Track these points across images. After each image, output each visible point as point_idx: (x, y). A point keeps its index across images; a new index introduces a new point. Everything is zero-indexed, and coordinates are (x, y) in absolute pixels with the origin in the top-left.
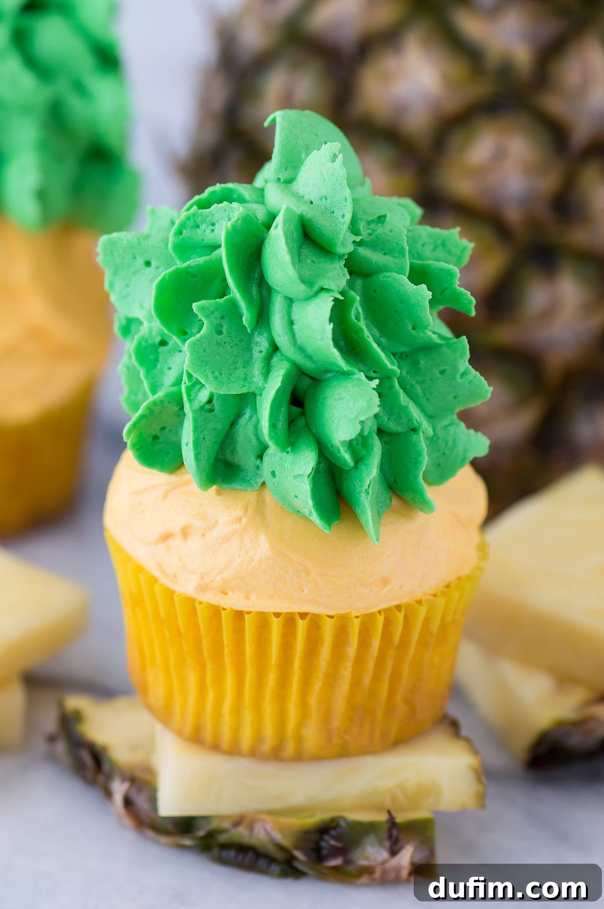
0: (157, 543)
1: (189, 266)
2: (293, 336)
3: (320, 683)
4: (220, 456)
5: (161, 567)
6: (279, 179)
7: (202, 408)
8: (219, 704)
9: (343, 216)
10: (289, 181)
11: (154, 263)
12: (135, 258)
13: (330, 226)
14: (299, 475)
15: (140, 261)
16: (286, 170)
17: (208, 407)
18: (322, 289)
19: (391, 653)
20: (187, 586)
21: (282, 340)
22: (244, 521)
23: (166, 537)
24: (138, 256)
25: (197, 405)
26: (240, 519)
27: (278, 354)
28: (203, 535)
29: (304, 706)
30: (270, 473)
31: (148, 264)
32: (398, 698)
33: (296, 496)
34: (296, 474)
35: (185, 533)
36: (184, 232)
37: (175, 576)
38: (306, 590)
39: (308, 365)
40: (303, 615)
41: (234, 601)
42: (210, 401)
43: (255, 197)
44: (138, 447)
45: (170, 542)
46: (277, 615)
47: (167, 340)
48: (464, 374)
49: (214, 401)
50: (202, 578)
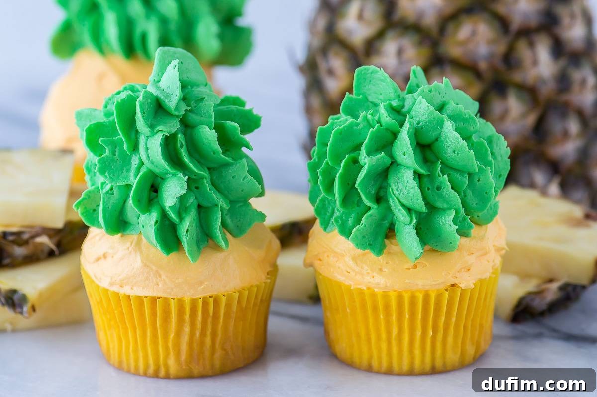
0: (94, 262)
2: (148, 156)
3: (173, 335)
4: (121, 219)
7: (107, 192)
16: (158, 75)
17: (111, 192)
18: (159, 131)
19: (210, 320)
20: (105, 283)
21: (144, 158)
22: (130, 249)
23: (97, 259)
25: (104, 191)
26: (128, 248)
27: (144, 166)
28: (113, 257)
29: (166, 348)
30: (142, 226)
32: (217, 346)
34: (150, 225)
35: (105, 256)
36: (108, 106)
37: (101, 279)
38: (160, 285)
39: (157, 170)
40: (159, 298)
41: (127, 290)
42: (112, 189)
44: (84, 215)
45: (99, 262)
46: (146, 297)
48: (244, 178)
49: (114, 189)
50: (112, 279)
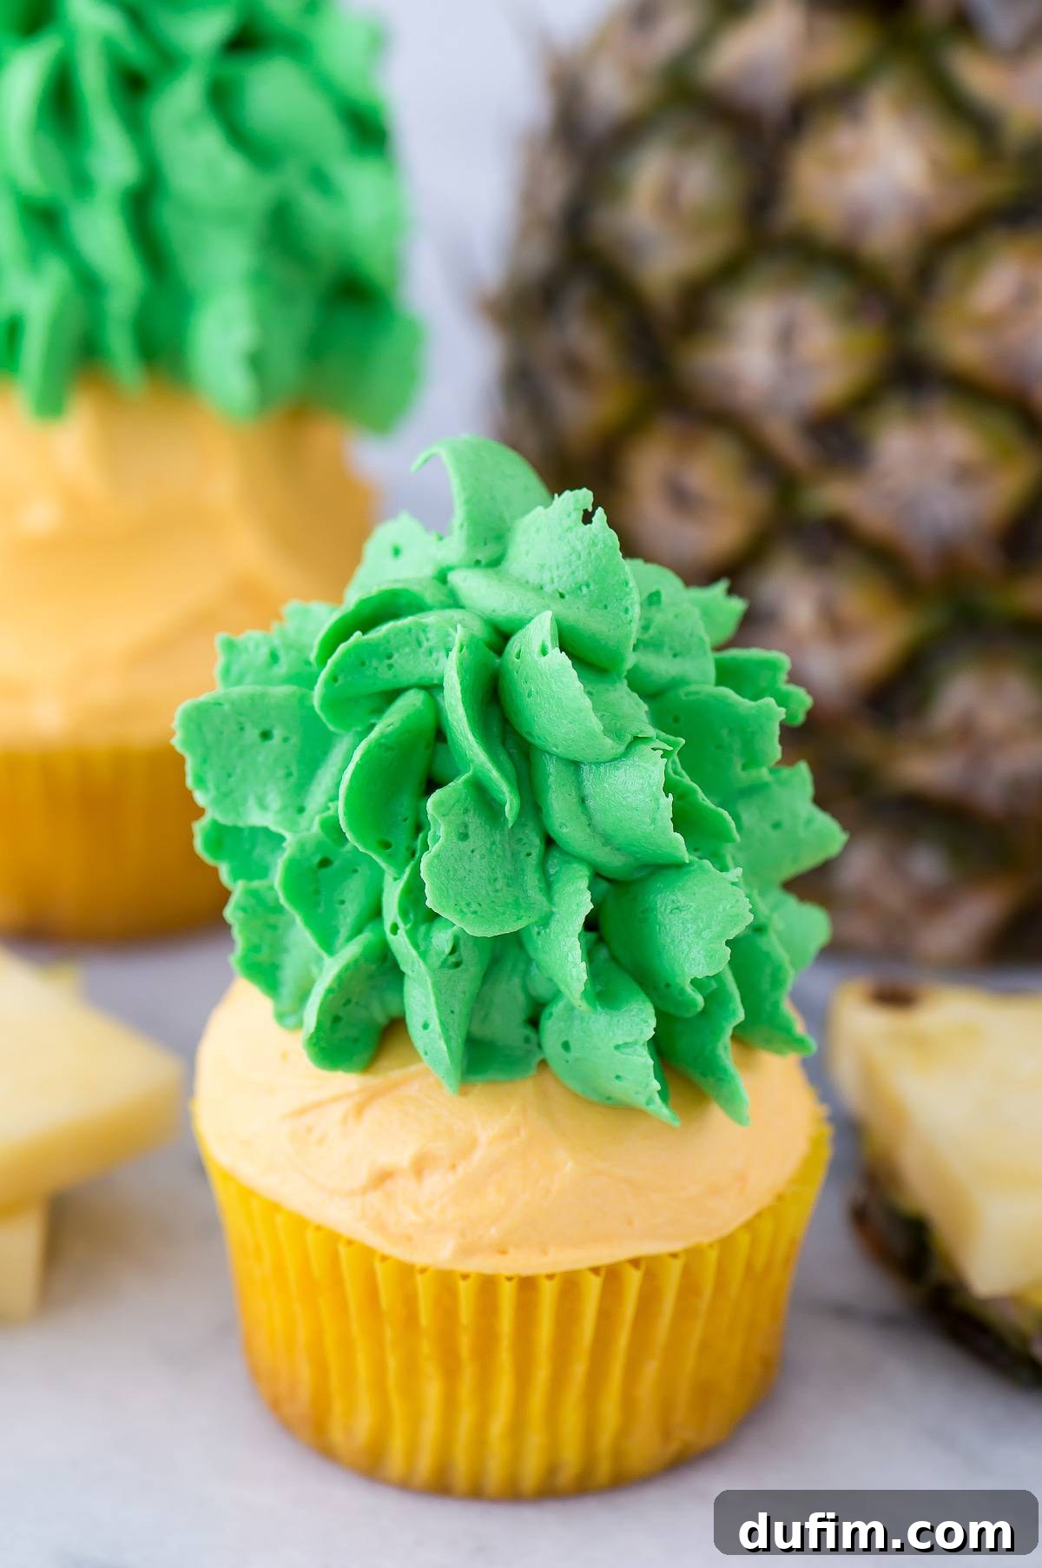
0: (365, 1190)
1: (383, 735)
2: (589, 822)
5: (381, 1227)
6: (478, 563)
7: (443, 964)
8: (481, 1427)
9: (626, 611)
10: (495, 563)
11: (278, 734)
12: (242, 729)
13: (609, 631)
14: (626, 1043)
15: (253, 734)
16: (485, 544)
17: (453, 959)
18: (636, 739)
20: (440, 1253)
21: (571, 830)
23: (383, 1178)
24: (248, 726)
26: (516, 1130)
28: (453, 1167)
30: (560, 1046)
31: (266, 735)
33: (618, 1077)
34: (621, 1042)
35: (420, 1167)
36: (341, 676)
37: (410, 1240)
39: (613, 863)
40: (636, 1262)
42: (455, 949)
43: (443, 598)
44: (315, 1040)
45: (391, 1185)
46: (595, 1270)
47: (331, 857)
48: (809, 822)
49: (462, 948)
50: (464, 1236)
